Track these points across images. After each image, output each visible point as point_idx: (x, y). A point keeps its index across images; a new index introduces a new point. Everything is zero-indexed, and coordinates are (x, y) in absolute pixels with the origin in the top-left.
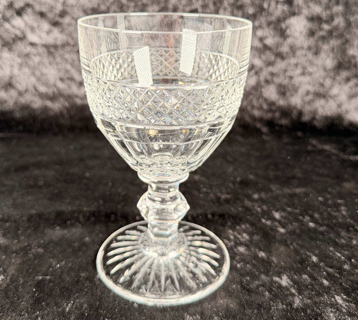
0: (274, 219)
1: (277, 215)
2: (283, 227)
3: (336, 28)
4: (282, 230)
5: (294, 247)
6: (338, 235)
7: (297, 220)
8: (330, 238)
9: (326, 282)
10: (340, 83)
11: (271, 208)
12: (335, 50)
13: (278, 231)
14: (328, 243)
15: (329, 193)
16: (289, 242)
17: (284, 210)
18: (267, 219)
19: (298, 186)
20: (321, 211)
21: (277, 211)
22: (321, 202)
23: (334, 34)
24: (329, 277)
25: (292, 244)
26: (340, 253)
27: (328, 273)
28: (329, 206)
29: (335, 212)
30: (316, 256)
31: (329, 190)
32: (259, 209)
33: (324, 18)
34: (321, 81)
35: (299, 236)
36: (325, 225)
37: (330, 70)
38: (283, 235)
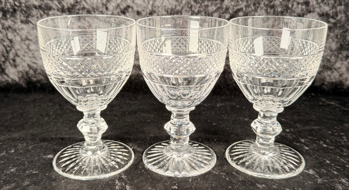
0: (301, 142)
1: (303, 140)
2: (307, 146)
3: (339, 21)
4: (307, 148)
5: (315, 156)
6: (342, 151)
7: (316, 143)
8: (337, 152)
9: (335, 173)
10: (342, 60)
11: (299, 137)
12: (339, 37)
13: (304, 148)
14: (336, 155)
15: (336, 129)
16: (312, 154)
17: (307, 138)
18: (297, 142)
19: (314, 125)
20: (330, 139)
21: (302, 138)
22: (330, 134)
23: (338, 25)
24: (337, 170)
25: (314, 155)
26: (344, 159)
27: (337, 169)
28: (336, 136)
29: (340, 139)
30: (329, 160)
31: (335, 127)
32: (291, 138)
33: (331, 15)
34: (329, 58)
35: (318, 151)
36: (333, 146)
37: (335, 50)
38: (307, 150)
